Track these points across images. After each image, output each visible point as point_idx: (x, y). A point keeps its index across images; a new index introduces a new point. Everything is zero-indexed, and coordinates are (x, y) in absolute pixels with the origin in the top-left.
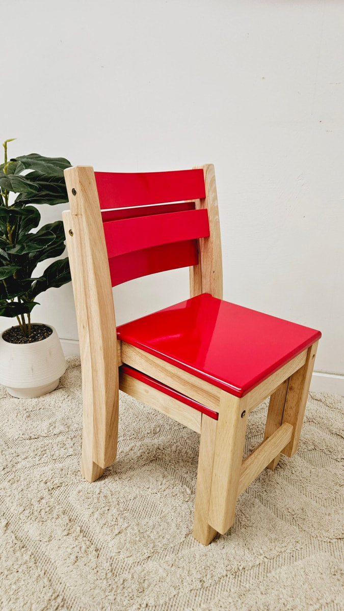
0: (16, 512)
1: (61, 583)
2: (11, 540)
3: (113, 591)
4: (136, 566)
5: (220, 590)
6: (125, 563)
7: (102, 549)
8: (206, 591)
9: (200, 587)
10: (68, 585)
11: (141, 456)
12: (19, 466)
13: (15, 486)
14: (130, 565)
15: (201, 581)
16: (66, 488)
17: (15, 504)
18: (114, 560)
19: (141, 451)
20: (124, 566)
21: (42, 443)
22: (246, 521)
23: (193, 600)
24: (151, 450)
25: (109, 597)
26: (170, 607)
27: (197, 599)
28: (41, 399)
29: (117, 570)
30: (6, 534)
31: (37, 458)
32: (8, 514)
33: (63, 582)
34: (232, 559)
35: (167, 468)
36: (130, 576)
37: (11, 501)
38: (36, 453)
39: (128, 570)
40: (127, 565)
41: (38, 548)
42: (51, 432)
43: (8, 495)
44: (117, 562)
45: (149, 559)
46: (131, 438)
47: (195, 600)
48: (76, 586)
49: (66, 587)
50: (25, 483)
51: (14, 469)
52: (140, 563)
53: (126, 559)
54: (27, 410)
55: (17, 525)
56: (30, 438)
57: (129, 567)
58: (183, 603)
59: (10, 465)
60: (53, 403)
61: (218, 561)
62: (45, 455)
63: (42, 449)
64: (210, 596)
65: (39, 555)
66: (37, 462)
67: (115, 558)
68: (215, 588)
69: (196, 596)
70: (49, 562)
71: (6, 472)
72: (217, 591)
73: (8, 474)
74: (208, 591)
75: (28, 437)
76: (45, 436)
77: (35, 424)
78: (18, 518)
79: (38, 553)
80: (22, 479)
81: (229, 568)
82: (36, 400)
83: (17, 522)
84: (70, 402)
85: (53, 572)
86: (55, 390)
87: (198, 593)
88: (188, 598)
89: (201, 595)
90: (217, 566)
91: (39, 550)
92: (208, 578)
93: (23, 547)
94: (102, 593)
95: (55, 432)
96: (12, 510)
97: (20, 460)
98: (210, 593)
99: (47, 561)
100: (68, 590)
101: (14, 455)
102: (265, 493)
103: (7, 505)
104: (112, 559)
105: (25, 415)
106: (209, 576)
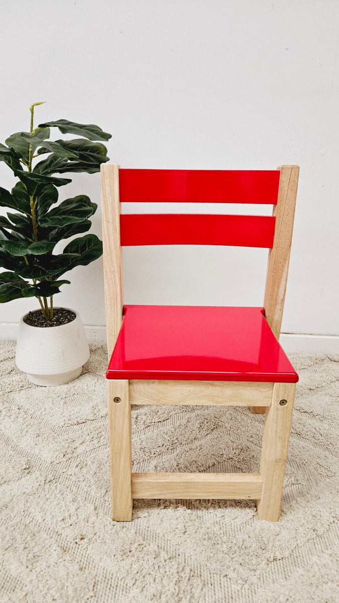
0: (98, 495)
1: (179, 555)
2: (108, 521)
3: (237, 553)
4: (244, 526)
5: (334, 536)
6: (233, 525)
7: (204, 516)
8: (322, 538)
9: (316, 536)
10: (187, 555)
11: (201, 426)
12: (79, 451)
13: (85, 470)
14: (239, 526)
15: (314, 530)
16: (138, 466)
17: (93, 487)
18: (221, 524)
19: (198, 421)
20: (233, 528)
21: (93, 426)
22: (327, 472)
23: (314, 548)
24: (209, 419)
25: (236, 559)
26: (296, 558)
27: (317, 548)
28: (71, 385)
29: (228, 532)
30: (99, 518)
31: (95, 441)
32: (90, 498)
33: (180, 554)
34: (332, 507)
35: (230, 434)
36: (247, 536)
37: (87, 485)
38: (92, 436)
39: (239, 531)
40: (236, 527)
41: (138, 526)
42: (97, 414)
43: (82, 480)
44: (224, 525)
45: (255, 518)
46: (181, 411)
47: (315, 548)
48: (196, 555)
49: (186, 558)
50: (95, 465)
51: (75, 455)
52: (247, 523)
53: (232, 522)
54: (61, 397)
55: (105, 508)
56: (78, 423)
57: (239, 529)
58: (306, 552)
59: (69, 451)
60: (85, 387)
61: (321, 510)
62: (102, 438)
63: (97, 432)
64: (327, 543)
65: (144, 532)
66: (97, 446)
67: (221, 522)
68: (329, 535)
69: (315, 545)
70: (157, 537)
71: (67, 458)
72: (331, 537)
73: (70, 460)
74: (323, 538)
75: (75, 422)
76: (92, 419)
77: (76, 409)
78: (102, 500)
79: (141, 531)
80: (89, 463)
81: (333, 514)
82: (66, 386)
83: (104, 504)
84: (102, 385)
85: (166, 546)
86: (81, 375)
87: (315, 542)
88: (308, 548)
89: (319, 543)
90: (322, 515)
91: (141, 528)
92: (319, 527)
93: (123, 528)
94: (226, 556)
95: (101, 414)
96: (92, 493)
97: (76, 444)
98: (326, 539)
99: (154, 536)
100: (189, 560)
101: (69, 440)
102: (331, 446)
103: (85, 489)
104: (218, 524)
105: (62, 403)
106: (319, 525)
